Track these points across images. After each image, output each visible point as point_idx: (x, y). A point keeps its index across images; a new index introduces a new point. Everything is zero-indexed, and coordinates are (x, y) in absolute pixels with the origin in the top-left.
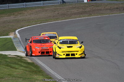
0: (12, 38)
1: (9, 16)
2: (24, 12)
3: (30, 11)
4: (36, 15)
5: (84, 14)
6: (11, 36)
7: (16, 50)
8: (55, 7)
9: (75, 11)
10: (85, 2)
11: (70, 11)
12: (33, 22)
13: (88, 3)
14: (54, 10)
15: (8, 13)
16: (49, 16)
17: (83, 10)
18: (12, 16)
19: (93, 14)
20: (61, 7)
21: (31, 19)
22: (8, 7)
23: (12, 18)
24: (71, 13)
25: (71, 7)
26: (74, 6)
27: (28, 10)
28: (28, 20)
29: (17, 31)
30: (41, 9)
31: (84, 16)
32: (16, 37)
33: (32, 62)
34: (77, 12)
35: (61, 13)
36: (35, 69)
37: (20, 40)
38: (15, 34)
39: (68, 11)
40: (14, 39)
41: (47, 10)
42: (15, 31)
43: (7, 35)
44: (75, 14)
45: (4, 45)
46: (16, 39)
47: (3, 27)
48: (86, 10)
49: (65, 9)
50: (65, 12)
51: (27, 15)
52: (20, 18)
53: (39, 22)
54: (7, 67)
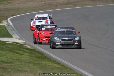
0: (5, 26)
2: (12, 2)
3: (19, 1)
4: (24, 5)
5: (69, 5)
6: (4, 24)
7: (12, 37)
9: (61, 1)
11: (56, 1)
12: (22, 11)
16: (37, 6)
18: (1, 5)
19: (77, 5)
21: (20, 8)
24: (57, 3)
28: (17, 9)
29: (9, 19)
31: (70, 7)
32: (9, 25)
33: (32, 48)
34: (63, 2)
35: (48, 3)
37: (14, 28)
38: (7, 22)
39: (54, 1)
40: (7, 27)
42: (7, 19)
46: (9, 27)
48: (70, 1)
50: (51, 2)
51: (15, 5)
52: (10, 7)
53: (28, 11)
54: (12, 53)
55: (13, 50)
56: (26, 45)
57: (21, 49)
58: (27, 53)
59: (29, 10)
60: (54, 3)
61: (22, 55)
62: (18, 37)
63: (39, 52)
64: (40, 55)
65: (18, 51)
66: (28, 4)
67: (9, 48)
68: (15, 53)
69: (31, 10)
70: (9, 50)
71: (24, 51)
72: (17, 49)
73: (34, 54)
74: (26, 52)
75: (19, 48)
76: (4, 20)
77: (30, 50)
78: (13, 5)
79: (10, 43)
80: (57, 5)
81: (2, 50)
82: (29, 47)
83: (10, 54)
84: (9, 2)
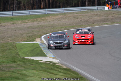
0: (39, 44)
1: (32, 22)
2: (47, 19)
3: (53, 18)
4: (59, 22)
5: (107, 22)
6: (38, 42)
7: (46, 56)
8: (77, 14)
9: (97, 18)
10: (106, 9)
11: (93, 18)
12: (57, 28)
13: (110, 11)
14: (77, 17)
15: (32, 19)
17: (106, 18)
18: (35, 22)
19: (116, 22)
20: (83, 14)
21: (55, 25)
22: (30, 13)
23: (35, 24)
24: (93, 20)
25: (93, 14)
26: (96, 14)
27: (51, 17)
28: (52, 26)
29: (43, 37)
30: (64, 16)
31: (107, 24)
32: (42, 43)
33: (67, 68)
34: (100, 19)
35: (84, 20)
36: (76, 76)
38: (41, 40)
39: (91, 18)
40: (41, 45)
41: (69, 17)
42: (40, 37)
43: (34, 41)
44: (98, 21)
45: (33, 50)
46: (43, 45)
47: (28, 33)
48: (108, 18)
49: (87, 16)
50: (88, 19)
51: (50, 22)
52: (44, 24)
53: (63, 29)
54: (45, 73)
55: (47, 70)
56: (60, 65)
57: (56, 69)
58: (62, 73)
59: (64, 27)
60: (90, 20)
61: (57, 75)
62: (52, 56)
63: (75, 72)
64: (75, 76)
65: (52, 71)
66: (63, 21)
67: (42, 67)
68: (49, 73)
69: (66, 27)
70: (42, 70)
71: (58, 71)
72: (51, 69)
73: (69, 74)
74: (60, 72)
75: (53, 68)
76: (38, 38)
77: (65, 69)
78: (47, 22)
79: (43, 62)
80: (93, 22)
81: (35, 70)
82: (64, 67)
83: (44, 74)
84: (42, 18)
